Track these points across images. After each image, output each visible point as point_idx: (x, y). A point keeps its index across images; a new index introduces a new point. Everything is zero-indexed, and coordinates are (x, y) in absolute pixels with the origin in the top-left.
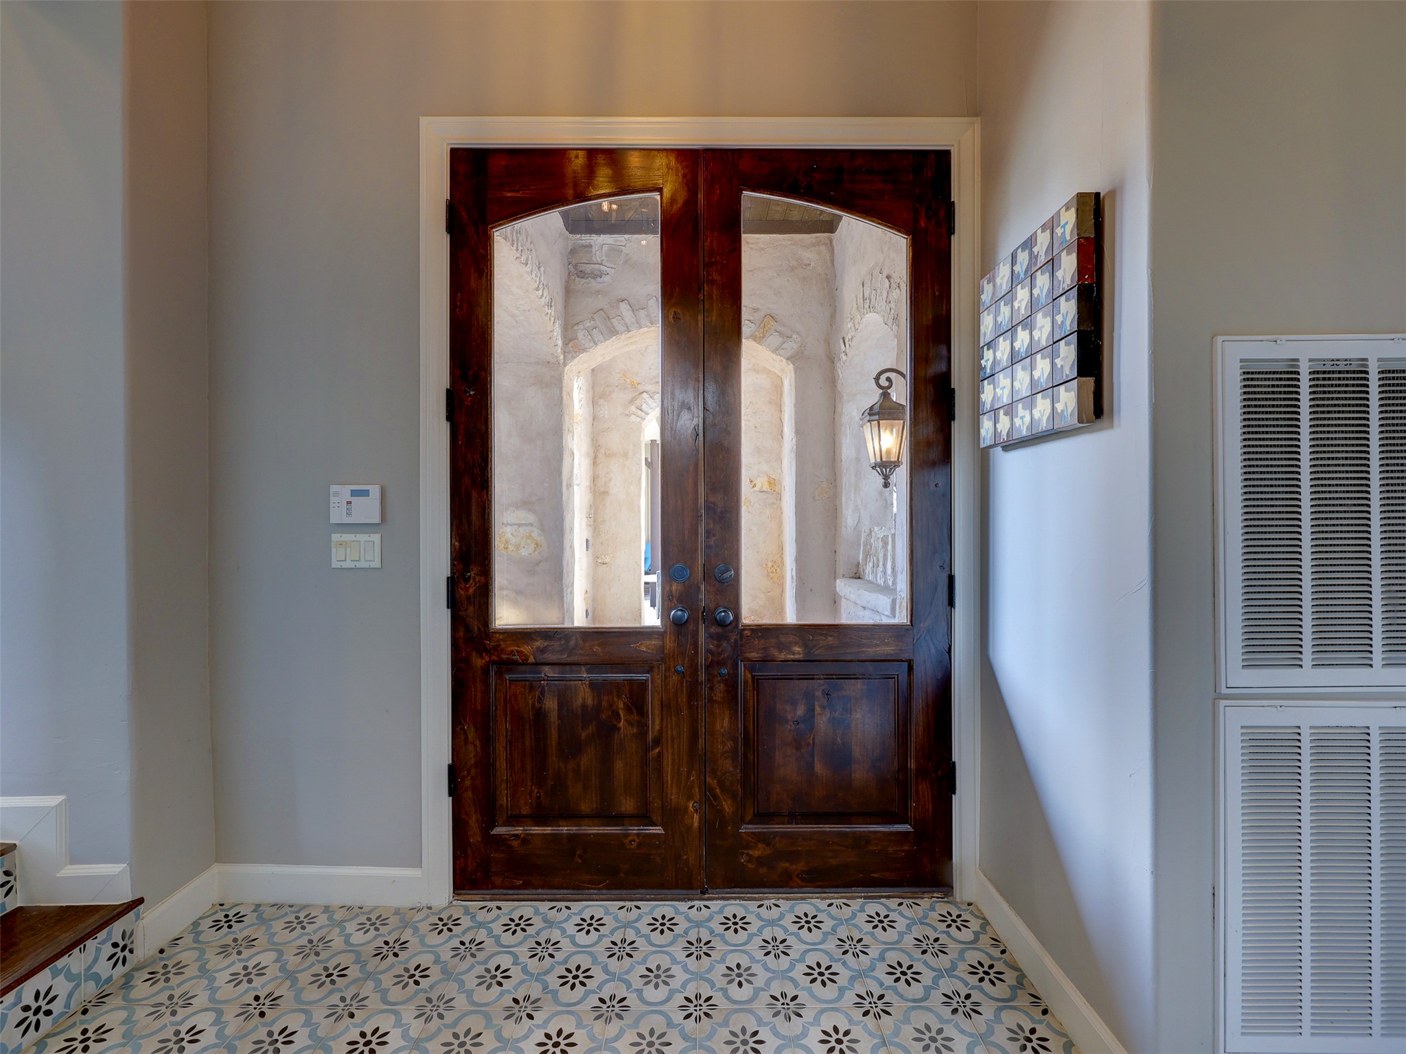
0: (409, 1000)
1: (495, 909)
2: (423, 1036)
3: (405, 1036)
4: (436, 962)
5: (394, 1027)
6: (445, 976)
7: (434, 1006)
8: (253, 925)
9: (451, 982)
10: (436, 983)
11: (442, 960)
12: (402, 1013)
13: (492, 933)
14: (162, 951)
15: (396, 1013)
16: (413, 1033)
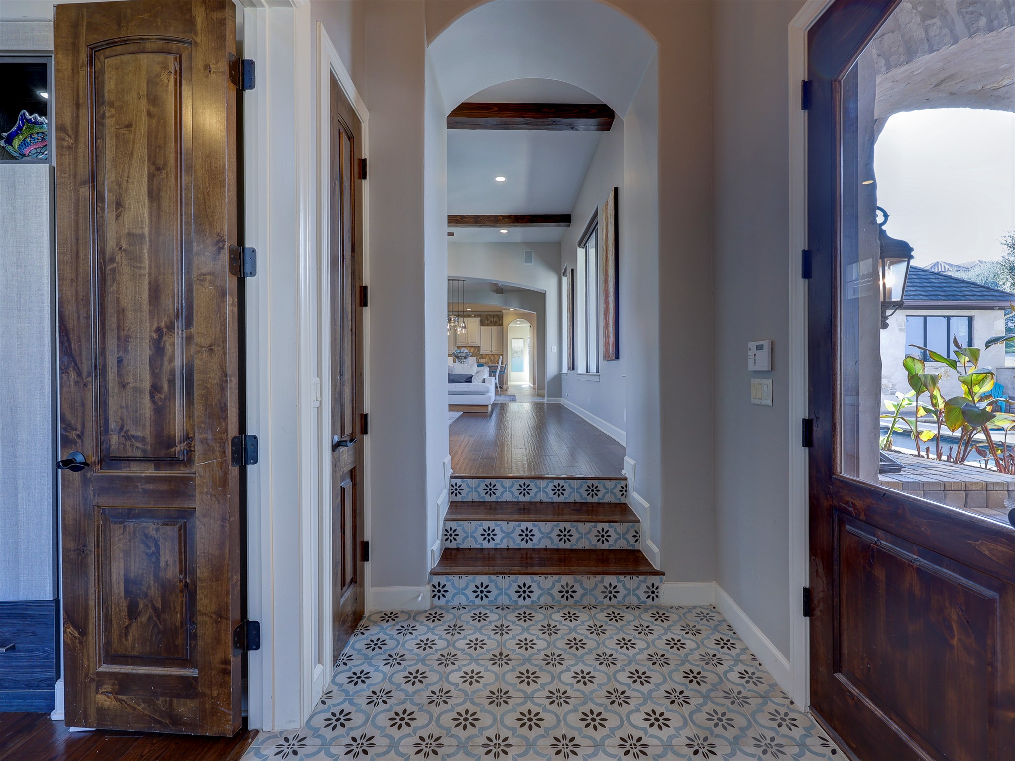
0: (700, 727)
1: (830, 749)
2: (675, 748)
3: (671, 737)
4: (742, 729)
5: (674, 728)
6: (732, 740)
7: (702, 744)
8: (710, 627)
9: (729, 746)
10: (723, 737)
11: (747, 732)
12: (687, 728)
13: (800, 757)
14: (671, 608)
15: (686, 724)
16: (674, 742)
